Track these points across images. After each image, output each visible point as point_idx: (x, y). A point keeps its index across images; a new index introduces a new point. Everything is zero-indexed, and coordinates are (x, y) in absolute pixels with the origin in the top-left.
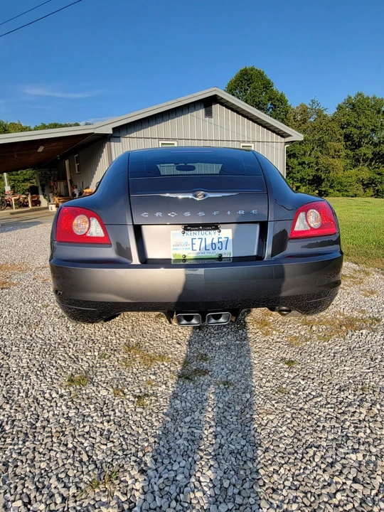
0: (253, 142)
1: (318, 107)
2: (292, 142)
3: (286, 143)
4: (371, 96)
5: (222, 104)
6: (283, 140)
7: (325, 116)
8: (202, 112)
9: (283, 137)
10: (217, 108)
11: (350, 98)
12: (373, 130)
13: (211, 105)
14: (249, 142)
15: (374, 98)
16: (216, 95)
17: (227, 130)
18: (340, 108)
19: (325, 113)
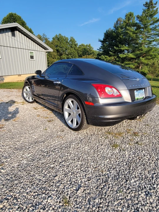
0: (34, 50)
1: (46, 37)
2: (48, 52)
3: (46, 52)
4: (64, 36)
5: (19, 31)
6: (45, 51)
7: (49, 41)
8: (10, 33)
9: (45, 49)
10: (17, 33)
11: (57, 35)
12: (66, 49)
13: (14, 31)
14: (32, 50)
15: (65, 37)
16: (17, 27)
17: (23, 44)
18: (53, 39)
19: (49, 40)
